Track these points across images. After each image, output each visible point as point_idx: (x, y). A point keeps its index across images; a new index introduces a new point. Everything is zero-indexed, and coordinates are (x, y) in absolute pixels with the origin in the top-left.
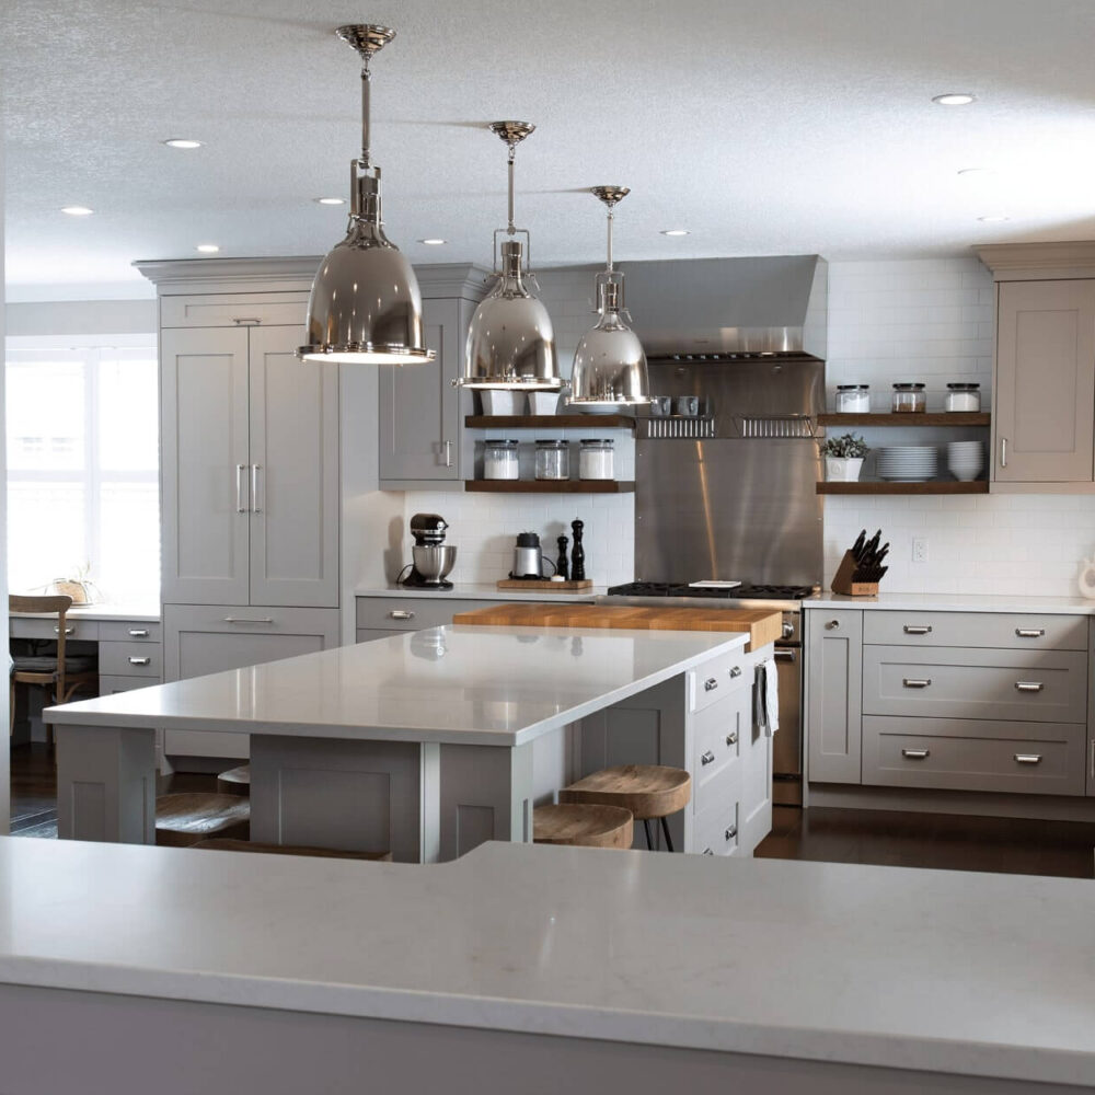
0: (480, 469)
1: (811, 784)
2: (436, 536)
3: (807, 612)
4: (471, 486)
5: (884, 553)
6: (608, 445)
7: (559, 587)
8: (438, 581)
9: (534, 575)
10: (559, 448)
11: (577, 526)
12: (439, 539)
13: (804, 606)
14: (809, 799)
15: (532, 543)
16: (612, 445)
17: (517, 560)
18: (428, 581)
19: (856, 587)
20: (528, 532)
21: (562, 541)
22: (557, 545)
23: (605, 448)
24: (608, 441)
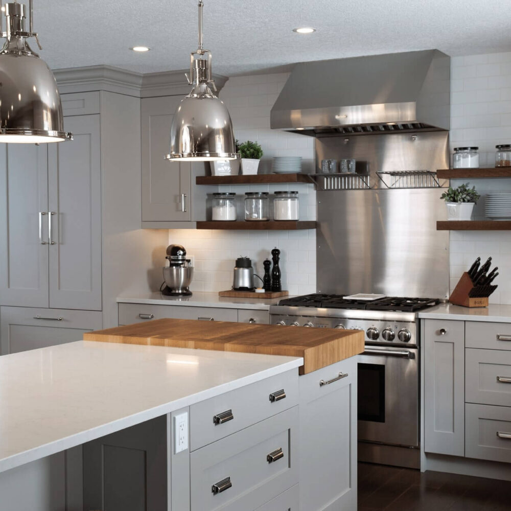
0: (209, 213)
1: (427, 454)
2: (179, 260)
3: (422, 321)
4: (200, 225)
5: (493, 275)
6: (294, 195)
7: (259, 296)
8: (180, 291)
9: (247, 288)
10: (260, 198)
11: (276, 253)
12: (180, 262)
13: (420, 317)
14: (425, 465)
15: (246, 265)
16: (297, 195)
17: (236, 277)
18: (173, 292)
19: (472, 301)
20: (244, 256)
21: (267, 264)
22: (263, 266)
23: (290, 198)
24: (293, 192)
